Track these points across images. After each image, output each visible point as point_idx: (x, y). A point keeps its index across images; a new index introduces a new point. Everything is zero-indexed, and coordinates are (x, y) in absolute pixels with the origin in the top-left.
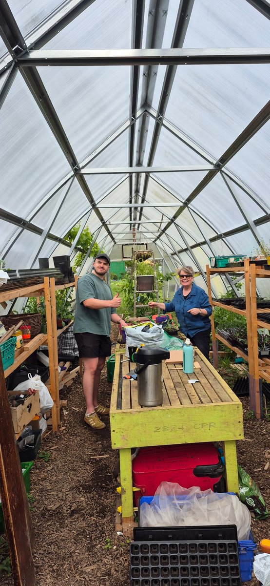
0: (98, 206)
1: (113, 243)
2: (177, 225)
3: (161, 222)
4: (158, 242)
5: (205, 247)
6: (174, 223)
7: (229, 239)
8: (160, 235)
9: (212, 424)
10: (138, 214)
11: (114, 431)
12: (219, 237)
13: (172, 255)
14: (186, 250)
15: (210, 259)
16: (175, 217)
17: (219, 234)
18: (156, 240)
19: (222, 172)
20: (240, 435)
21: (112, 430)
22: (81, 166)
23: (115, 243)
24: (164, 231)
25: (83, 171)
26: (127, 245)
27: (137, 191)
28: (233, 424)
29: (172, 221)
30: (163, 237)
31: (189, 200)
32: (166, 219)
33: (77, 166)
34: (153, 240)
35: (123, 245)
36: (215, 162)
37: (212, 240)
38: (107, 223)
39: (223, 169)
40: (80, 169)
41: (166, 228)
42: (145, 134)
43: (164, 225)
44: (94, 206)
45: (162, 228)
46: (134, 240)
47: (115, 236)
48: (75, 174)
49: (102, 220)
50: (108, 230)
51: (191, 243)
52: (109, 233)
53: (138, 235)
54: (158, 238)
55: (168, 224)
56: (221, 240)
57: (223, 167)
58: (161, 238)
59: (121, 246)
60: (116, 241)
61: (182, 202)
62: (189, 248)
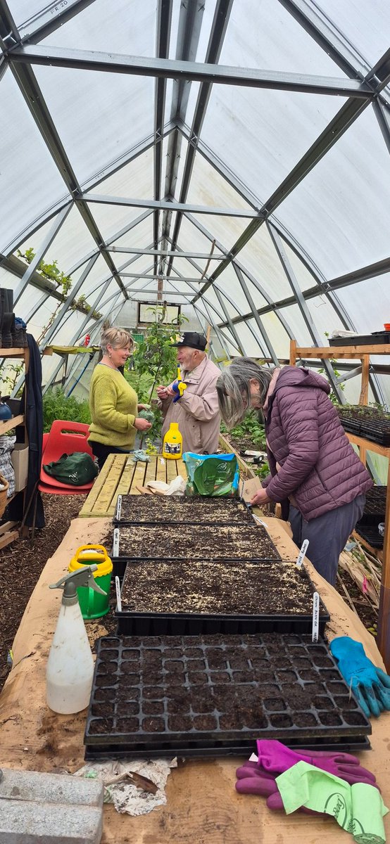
0: (85, 197)
1: (122, 297)
2: (237, 267)
3: (210, 259)
4: (199, 303)
6: (234, 263)
8: (203, 291)
10: (169, 246)
12: (321, 289)
13: (220, 326)
14: (248, 317)
16: (235, 250)
17: (323, 282)
18: (194, 300)
19: (379, 102)
23: (127, 298)
24: (210, 281)
25: (29, 50)
26: (146, 303)
29: (230, 258)
30: (210, 294)
31: (272, 205)
32: (217, 252)
33: (13, 36)
34: (191, 298)
35: (140, 303)
36: (365, 74)
37: (309, 294)
38: (108, 248)
40: (21, 43)
41: (215, 276)
42: (198, 14)
43: (214, 266)
44: (76, 194)
45: (209, 274)
46: (160, 296)
47: (125, 281)
48: (5, 56)
49: (99, 239)
50: (112, 268)
51: (260, 304)
52: (116, 274)
53: (167, 286)
54: (200, 294)
55: (221, 265)
56: (324, 296)
57: (382, 87)
58: (205, 295)
59: (137, 303)
60: (128, 292)
61: (256, 209)
62: (256, 313)
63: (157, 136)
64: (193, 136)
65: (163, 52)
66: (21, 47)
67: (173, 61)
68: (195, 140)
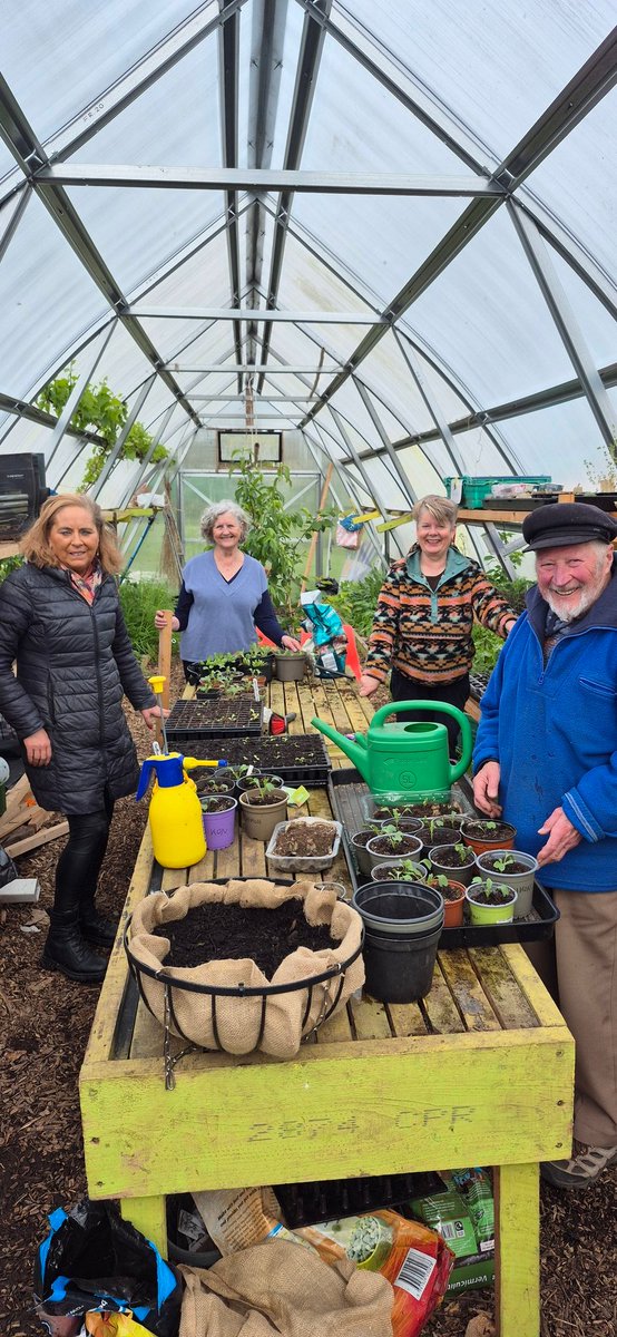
0: (133, 310)
1: (192, 425)
2: (360, 383)
3: (318, 373)
4: (309, 427)
5: (435, 446)
6: (354, 376)
7: (505, 426)
8: (315, 411)
9: (461, 1112)
10: (259, 349)
11: (95, 1140)
12: (475, 420)
13: (344, 463)
14: (380, 452)
15: (448, 483)
16: (356, 360)
17: (477, 410)
18: (303, 424)
19: (514, 203)
20: (559, 1145)
21: (87, 1136)
22: (49, 152)
23: (200, 426)
24: (324, 399)
25: (59, 171)
26: (229, 432)
27: (254, 280)
28: (538, 1111)
29: (348, 370)
30: (323, 415)
31: (399, 306)
32: (329, 364)
33: (37, 154)
34: (298, 422)
35: (220, 433)
36: (492, 169)
37: (458, 427)
38: (168, 367)
39: (518, 193)
40: (47, 164)
41: (330, 392)
43: (325, 382)
44: (122, 310)
45: (322, 389)
46: (249, 421)
47: (195, 405)
48: (30, 182)
49: (154, 357)
50: (175, 389)
51: (396, 435)
52: (180, 397)
53: (259, 408)
54: (310, 416)
55: (337, 378)
56: (480, 428)
57: (517, 185)
58: (317, 417)
59: (214, 433)
60: (201, 420)
61: (377, 312)
62: (390, 448)
63: (231, 216)
64: (281, 212)
65: (231, 161)
66: (48, 167)
67: (244, 173)
68: (284, 218)
